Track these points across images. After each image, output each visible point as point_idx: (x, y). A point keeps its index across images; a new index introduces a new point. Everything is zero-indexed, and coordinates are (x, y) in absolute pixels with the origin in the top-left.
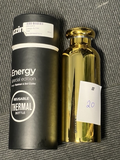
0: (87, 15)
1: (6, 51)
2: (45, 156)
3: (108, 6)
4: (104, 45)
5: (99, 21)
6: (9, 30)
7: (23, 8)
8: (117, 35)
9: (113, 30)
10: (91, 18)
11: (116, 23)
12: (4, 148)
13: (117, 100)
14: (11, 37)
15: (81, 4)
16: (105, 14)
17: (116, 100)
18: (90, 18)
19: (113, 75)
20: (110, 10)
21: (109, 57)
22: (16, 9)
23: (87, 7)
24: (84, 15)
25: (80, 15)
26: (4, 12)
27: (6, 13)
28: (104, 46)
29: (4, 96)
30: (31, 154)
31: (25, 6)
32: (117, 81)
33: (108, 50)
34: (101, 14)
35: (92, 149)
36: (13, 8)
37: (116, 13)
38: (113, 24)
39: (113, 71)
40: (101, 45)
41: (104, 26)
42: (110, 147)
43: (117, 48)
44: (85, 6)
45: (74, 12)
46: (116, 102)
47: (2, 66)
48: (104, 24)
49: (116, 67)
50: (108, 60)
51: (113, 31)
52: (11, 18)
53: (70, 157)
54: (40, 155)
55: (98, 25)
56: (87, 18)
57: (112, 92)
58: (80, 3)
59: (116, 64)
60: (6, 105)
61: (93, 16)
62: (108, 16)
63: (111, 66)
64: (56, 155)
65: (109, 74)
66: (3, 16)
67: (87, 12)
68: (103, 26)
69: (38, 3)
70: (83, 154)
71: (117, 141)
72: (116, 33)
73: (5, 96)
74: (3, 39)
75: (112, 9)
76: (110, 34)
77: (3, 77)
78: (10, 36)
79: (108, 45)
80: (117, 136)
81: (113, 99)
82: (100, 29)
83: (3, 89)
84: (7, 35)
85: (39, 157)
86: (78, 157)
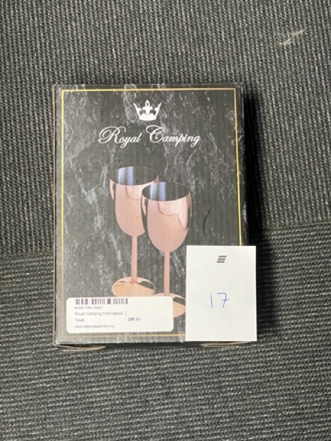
0: (251, 52)
1: (47, 110)
2: (106, 368)
3: (303, 40)
4: (281, 129)
5: (278, 72)
6: (61, 62)
7: (102, 15)
8: (313, 110)
9: (306, 96)
10: (260, 62)
11: (316, 82)
12: (11, 336)
13: (294, 261)
14: (63, 78)
15: (241, 27)
16: (294, 58)
17: (291, 261)
18: (257, 61)
19: (291, 203)
20: (306, 50)
21: (289, 158)
22: (84, 14)
23: (253, 35)
24: (244, 53)
25: (235, 51)
26: (56, 16)
27: (60, 20)
28: (281, 132)
29: (28, 215)
30: (72, 359)
31: (107, 11)
32: (298, 217)
33: (287, 142)
34: (284, 56)
35: (218, 367)
36: (77, 11)
37: (319, 58)
38: (309, 82)
39: (294, 192)
40: (273, 127)
41: (286, 86)
42: (262, 367)
43: (310, 139)
44: (248, 33)
45: (222, 42)
46: (290, 265)
47: (34, 142)
48: (287, 81)
49: (301, 185)
50: (286, 166)
51: (307, 99)
52: (70, 35)
53: (164, 378)
54: (95, 364)
55: (273, 80)
56: (250, 60)
57: (285, 241)
58: (239, 24)
59: (302, 177)
60: (30, 235)
61: (263, 58)
62: (299, 64)
63: (291, 179)
64: (133, 370)
65: (284, 198)
66: (53, 26)
67: (251, 45)
68: (284, 85)
69: (138, 8)
70: (197, 374)
71: (279, 355)
72: (312, 105)
73: (31, 215)
74: (44, 80)
75: (311, 48)
76: (299, 105)
77: (32, 170)
78: (61, 76)
79: (290, 131)
80: (281, 345)
81: (283, 257)
82: (277, 90)
83: (27, 197)
84: (56, 73)
85: (92, 367)
86: (183, 381)
